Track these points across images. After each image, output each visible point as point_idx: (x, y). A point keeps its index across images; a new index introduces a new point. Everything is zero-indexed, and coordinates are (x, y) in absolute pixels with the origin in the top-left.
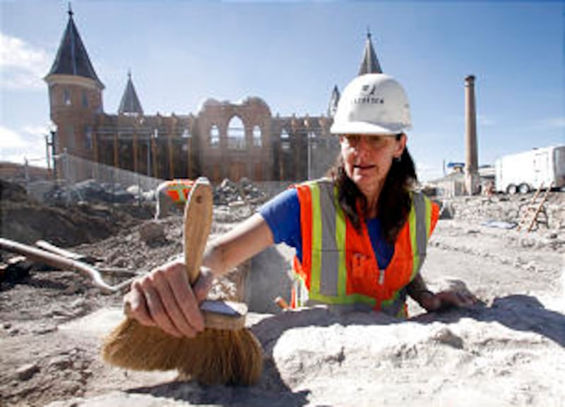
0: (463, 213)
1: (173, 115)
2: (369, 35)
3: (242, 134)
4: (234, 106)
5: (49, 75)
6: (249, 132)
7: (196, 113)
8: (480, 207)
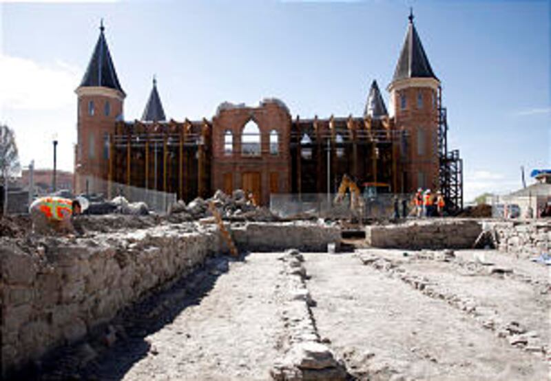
0: (509, 242)
1: (187, 121)
2: (411, 18)
3: (257, 139)
4: (249, 109)
5: (79, 88)
6: (265, 136)
7: (209, 119)
8: (534, 236)
